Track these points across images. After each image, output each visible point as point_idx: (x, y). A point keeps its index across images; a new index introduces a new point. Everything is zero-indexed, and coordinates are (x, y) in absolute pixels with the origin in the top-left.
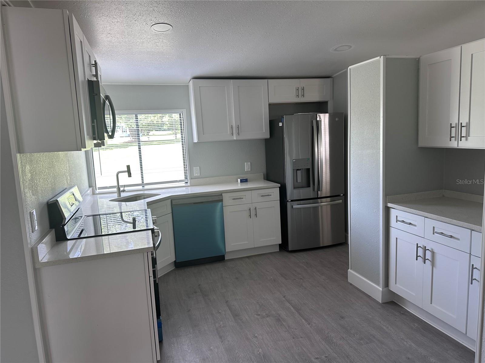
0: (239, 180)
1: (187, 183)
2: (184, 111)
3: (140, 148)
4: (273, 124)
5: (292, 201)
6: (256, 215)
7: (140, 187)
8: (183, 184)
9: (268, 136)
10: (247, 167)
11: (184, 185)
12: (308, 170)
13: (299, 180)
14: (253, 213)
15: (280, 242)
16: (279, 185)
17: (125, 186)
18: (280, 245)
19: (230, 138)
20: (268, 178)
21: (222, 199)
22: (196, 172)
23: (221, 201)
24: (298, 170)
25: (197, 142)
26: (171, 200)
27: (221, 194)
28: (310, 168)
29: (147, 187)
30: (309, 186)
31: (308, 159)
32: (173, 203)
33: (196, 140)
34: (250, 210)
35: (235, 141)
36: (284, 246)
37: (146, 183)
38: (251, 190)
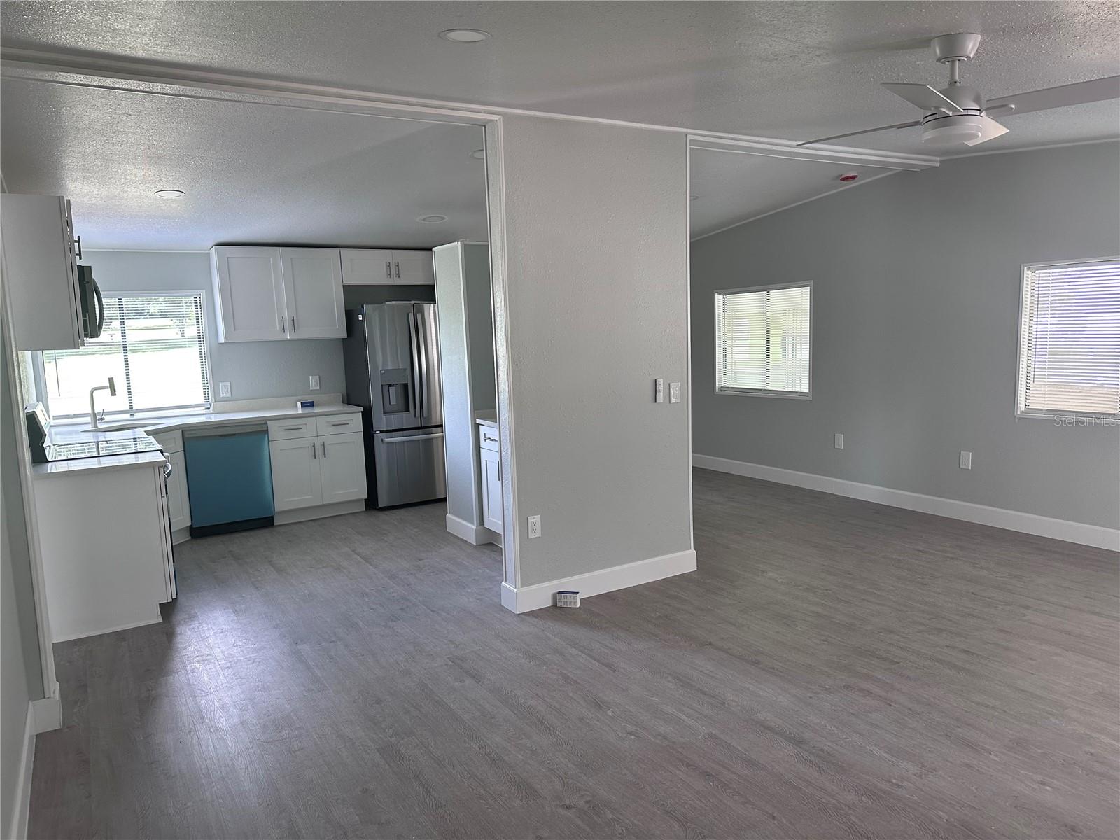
0: (299, 404)
1: (208, 409)
2: (203, 293)
4: (350, 316)
5: (381, 432)
6: (324, 454)
7: (127, 416)
8: (201, 410)
9: (345, 335)
10: (313, 383)
12: (406, 386)
13: (393, 402)
14: (319, 452)
15: (366, 497)
16: (362, 409)
18: (365, 500)
19: (280, 337)
20: (349, 400)
21: (266, 429)
22: (225, 390)
23: (267, 432)
24: (390, 386)
25: (223, 342)
26: (182, 432)
27: (263, 422)
28: (407, 384)
29: (137, 416)
30: (408, 410)
31: (405, 370)
32: (186, 436)
33: (222, 340)
34: (314, 446)
35: (289, 340)
36: (371, 503)
37: (135, 411)
38: (316, 416)
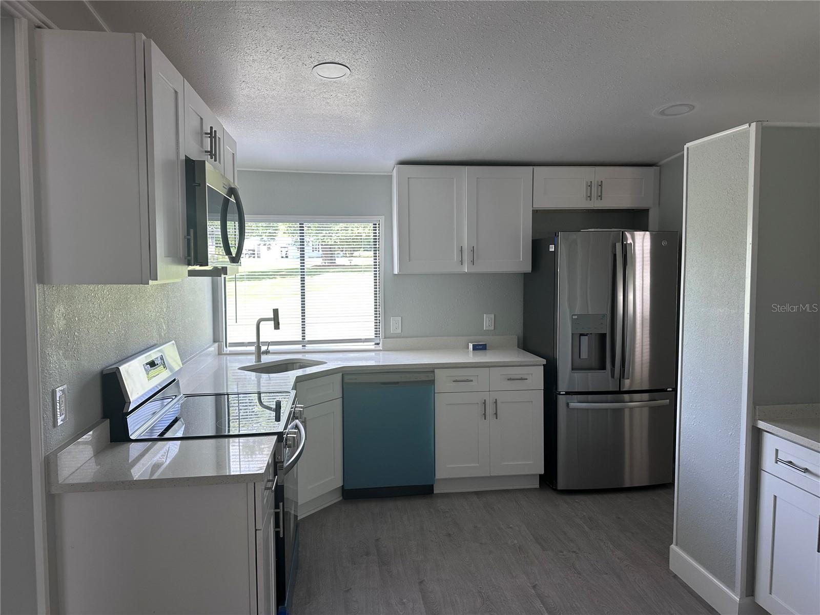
0: (471, 346)
1: (378, 344)
2: (382, 219)
3: (303, 280)
4: (538, 248)
5: (567, 393)
6: (496, 414)
7: (299, 347)
8: (371, 346)
9: (528, 268)
10: (487, 322)
11: (373, 347)
12: (603, 337)
13: (584, 355)
14: (490, 410)
15: (542, 472)
16: (544, 361)
17: (269, 344)
18: (540, 475)
19: (457, 269)
20: (526, 345)
21: (433, 379)
22: (395, 325)
23: (432, 382)
24: (582, 335)
25: (397, 273)
26: (343, 375)
27: (432, 370)
28: (605, 334)
29: (309, 347)
30: (603, 367)
31: (604, 316)
32: (346, 380)
34: (485, 403)
35: (466, 274)
36: (548, 479)
37: (308, 341)
38: (489, 367)
